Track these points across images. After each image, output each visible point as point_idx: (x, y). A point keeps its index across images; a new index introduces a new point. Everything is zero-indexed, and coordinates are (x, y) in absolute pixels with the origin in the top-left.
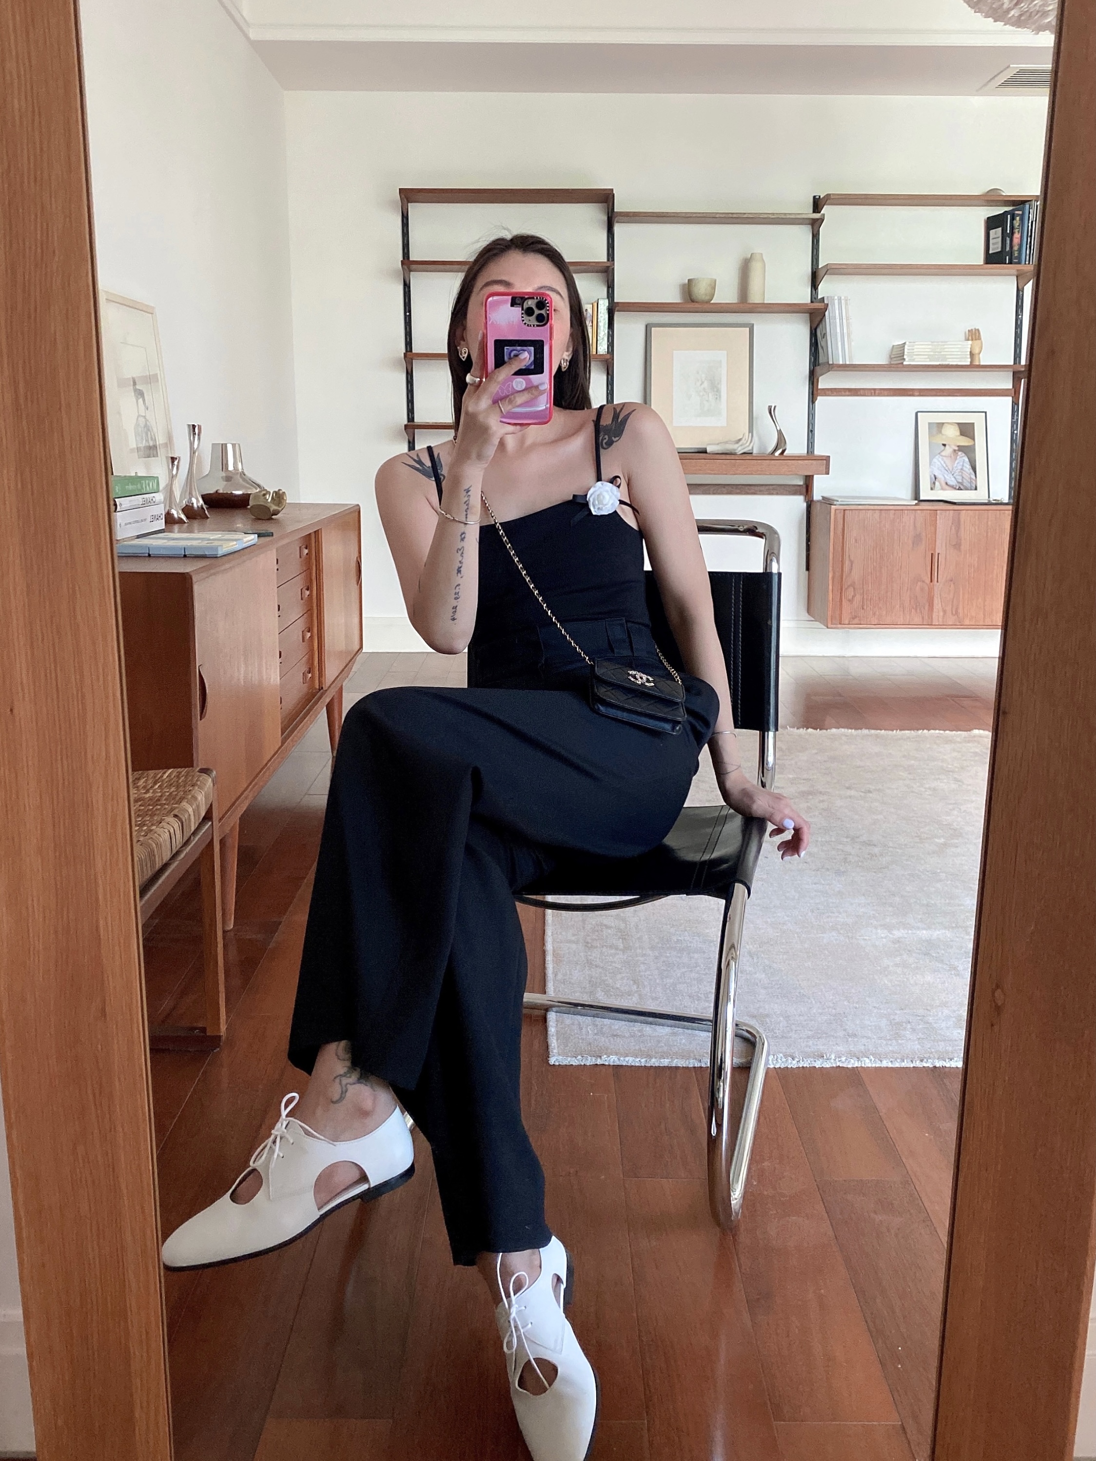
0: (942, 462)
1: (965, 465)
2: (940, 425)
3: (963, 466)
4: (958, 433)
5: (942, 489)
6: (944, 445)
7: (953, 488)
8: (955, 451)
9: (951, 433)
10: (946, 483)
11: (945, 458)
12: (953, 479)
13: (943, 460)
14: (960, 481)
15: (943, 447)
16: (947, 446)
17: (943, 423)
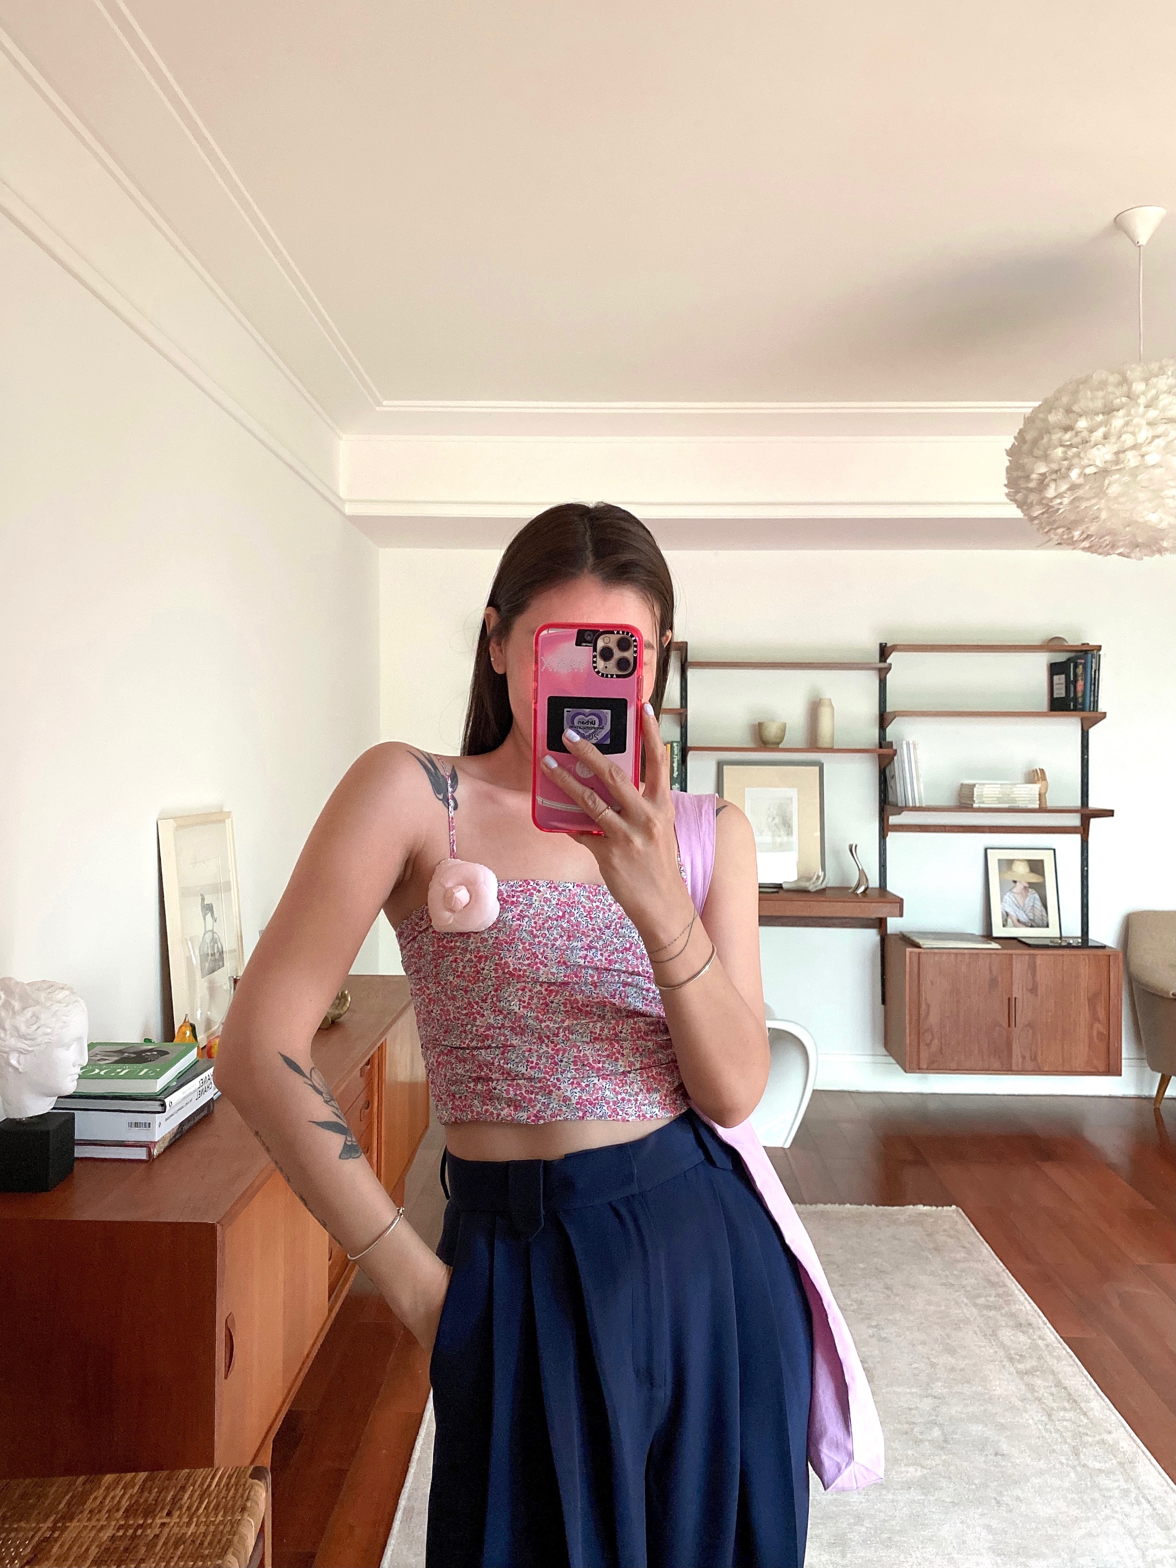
0: (1014, 900)
1: (1036, 902)
2: (1010, 862)
3: (1034, 903)
4: (1028, 870)
5: (1015, 926)
6: (1015, 882)
7: (1025, 925)
8: (1025, 887)
9: (1021, 869)
10: (1019, 921)
11: (1016, 895)
12: (1025, 916)
13: (1013, 896)
14: (1032, 918)
15: (1013, 884)
16: (1018, 884)
17: (1013, 860)
